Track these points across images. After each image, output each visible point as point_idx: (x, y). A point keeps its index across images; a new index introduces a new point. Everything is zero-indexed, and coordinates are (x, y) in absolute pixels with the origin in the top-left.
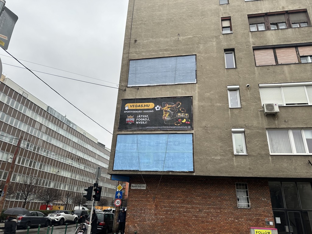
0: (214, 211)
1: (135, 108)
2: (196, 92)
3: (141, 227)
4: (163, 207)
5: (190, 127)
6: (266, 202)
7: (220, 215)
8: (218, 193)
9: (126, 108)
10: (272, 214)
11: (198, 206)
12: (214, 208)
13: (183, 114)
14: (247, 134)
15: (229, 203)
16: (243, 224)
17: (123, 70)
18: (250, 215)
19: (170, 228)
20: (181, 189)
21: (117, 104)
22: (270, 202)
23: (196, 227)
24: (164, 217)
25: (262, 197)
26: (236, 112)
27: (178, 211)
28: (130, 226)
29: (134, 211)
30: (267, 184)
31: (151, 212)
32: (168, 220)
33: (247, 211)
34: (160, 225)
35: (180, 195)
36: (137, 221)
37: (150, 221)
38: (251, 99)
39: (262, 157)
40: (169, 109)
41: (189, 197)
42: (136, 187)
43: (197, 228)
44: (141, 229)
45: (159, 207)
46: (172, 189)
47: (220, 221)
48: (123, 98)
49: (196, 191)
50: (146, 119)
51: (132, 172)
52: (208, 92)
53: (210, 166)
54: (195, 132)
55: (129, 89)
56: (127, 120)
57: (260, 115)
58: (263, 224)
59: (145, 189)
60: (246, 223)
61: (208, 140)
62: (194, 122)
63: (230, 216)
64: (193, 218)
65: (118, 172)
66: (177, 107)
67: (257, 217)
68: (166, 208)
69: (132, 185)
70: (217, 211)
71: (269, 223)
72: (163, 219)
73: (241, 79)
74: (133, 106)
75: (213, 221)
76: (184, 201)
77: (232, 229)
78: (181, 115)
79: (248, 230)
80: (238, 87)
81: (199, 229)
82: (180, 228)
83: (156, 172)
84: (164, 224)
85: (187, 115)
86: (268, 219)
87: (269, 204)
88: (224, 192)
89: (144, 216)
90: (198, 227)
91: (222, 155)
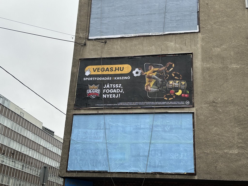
1: (100, 73)
2: (199, 46)
5: (188, 103)
9: (87, 74)
13: (177, 82)
17: (82, 13)
21: (73, 66)
40: (154, 75)
48: (82, 58)
50: (118, 91)
51: (97, 173)
52: (217, 47)
53: (221, 165)
54: (196, 110)
55: (91, 42)
56: (89, 91)
61: (218, 123)
62: (195, 95)
65: (74, 173)
66: (168, 71)
74: (98, 70)
78: (174, 84)
83: (135, 175)
85: (184, 83)
91: (240, 147)
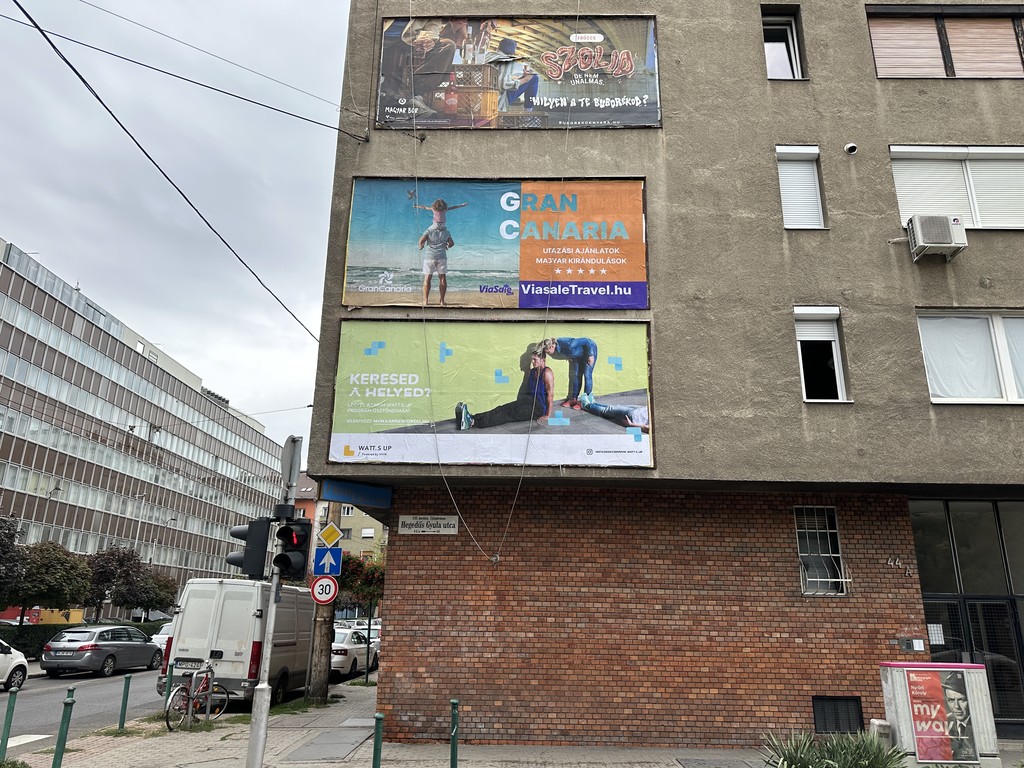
0: (717, 608)
2: (660, 161)
3: (443, 675)
4: (525, 598)
6: (899, 571)
7: (740, 624)
8: (731, 543)
10: (923, 612)
11: (659, 592)
12: (719, 598)
14: (852, 327)
15: (770, 578)
16: (824, 651)
17: (357, 59)
18: (845, 618)
19: (555, 677)
20: (590, 531)
21: (335, 194)
22: (913, 571)
23: (652, 668)
24: (531, 635)
25: (886, 556)
26: (810, 244)
27: (585, 610)
28: (398, 675)
29: (414, 618)
30: (904, 509)
31: (482, 618)
32: (546, 645)
33: (835, 605)
34: (515, 666)
35: (589, 555)
36: (427, 654)
37: (476, 654)
38: (862, 200)
39: (904, 411)
41: (623, 561)
42: (417, 525)
43: (655, 674)
44: (441, 686)
45: (511, 598)
46: (558, 531)
47: (739, 644)
48: (360, 174)
49: (651, 537)
52: (704, 166)
53: (713, 445)
54: (655, 316)
57: (894, 259)
58: (891, 648)
59: (456, 533)
60: (831, 646)
61: (706, 348)
63: (775, 624)
64: (641, 637)
65: (349, 467)
67: (869, 626)
68: (538, 604)
69: (402, 518)
70: (728, 608)
71: (910, 646)
72: (528, 645)
73: (827, 123)
75: (714, 644)
76: (606, 573)
77: (785, 671)
79: (838, 671)
80: (815, 150)
81: (665, 674)
82: (594, 673)
84: (533, 661)
86: (908, 632)
87: (910, 580)
88: (753, 540)
89: (454, 634)
90: (660, 669)
91: (758, 403)
